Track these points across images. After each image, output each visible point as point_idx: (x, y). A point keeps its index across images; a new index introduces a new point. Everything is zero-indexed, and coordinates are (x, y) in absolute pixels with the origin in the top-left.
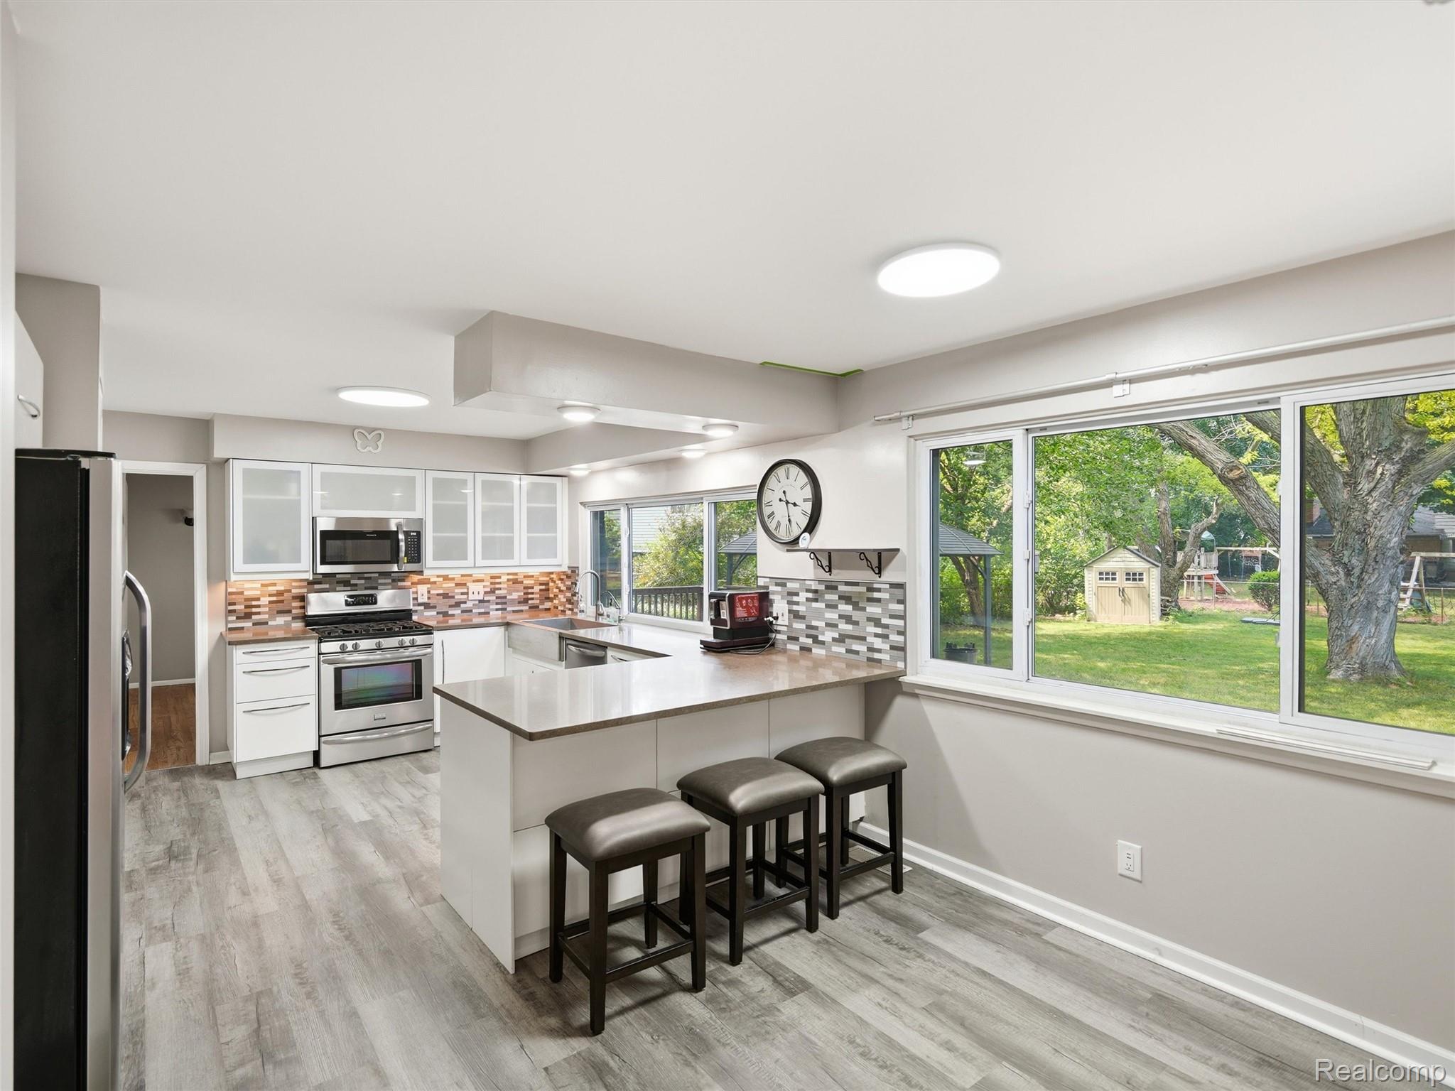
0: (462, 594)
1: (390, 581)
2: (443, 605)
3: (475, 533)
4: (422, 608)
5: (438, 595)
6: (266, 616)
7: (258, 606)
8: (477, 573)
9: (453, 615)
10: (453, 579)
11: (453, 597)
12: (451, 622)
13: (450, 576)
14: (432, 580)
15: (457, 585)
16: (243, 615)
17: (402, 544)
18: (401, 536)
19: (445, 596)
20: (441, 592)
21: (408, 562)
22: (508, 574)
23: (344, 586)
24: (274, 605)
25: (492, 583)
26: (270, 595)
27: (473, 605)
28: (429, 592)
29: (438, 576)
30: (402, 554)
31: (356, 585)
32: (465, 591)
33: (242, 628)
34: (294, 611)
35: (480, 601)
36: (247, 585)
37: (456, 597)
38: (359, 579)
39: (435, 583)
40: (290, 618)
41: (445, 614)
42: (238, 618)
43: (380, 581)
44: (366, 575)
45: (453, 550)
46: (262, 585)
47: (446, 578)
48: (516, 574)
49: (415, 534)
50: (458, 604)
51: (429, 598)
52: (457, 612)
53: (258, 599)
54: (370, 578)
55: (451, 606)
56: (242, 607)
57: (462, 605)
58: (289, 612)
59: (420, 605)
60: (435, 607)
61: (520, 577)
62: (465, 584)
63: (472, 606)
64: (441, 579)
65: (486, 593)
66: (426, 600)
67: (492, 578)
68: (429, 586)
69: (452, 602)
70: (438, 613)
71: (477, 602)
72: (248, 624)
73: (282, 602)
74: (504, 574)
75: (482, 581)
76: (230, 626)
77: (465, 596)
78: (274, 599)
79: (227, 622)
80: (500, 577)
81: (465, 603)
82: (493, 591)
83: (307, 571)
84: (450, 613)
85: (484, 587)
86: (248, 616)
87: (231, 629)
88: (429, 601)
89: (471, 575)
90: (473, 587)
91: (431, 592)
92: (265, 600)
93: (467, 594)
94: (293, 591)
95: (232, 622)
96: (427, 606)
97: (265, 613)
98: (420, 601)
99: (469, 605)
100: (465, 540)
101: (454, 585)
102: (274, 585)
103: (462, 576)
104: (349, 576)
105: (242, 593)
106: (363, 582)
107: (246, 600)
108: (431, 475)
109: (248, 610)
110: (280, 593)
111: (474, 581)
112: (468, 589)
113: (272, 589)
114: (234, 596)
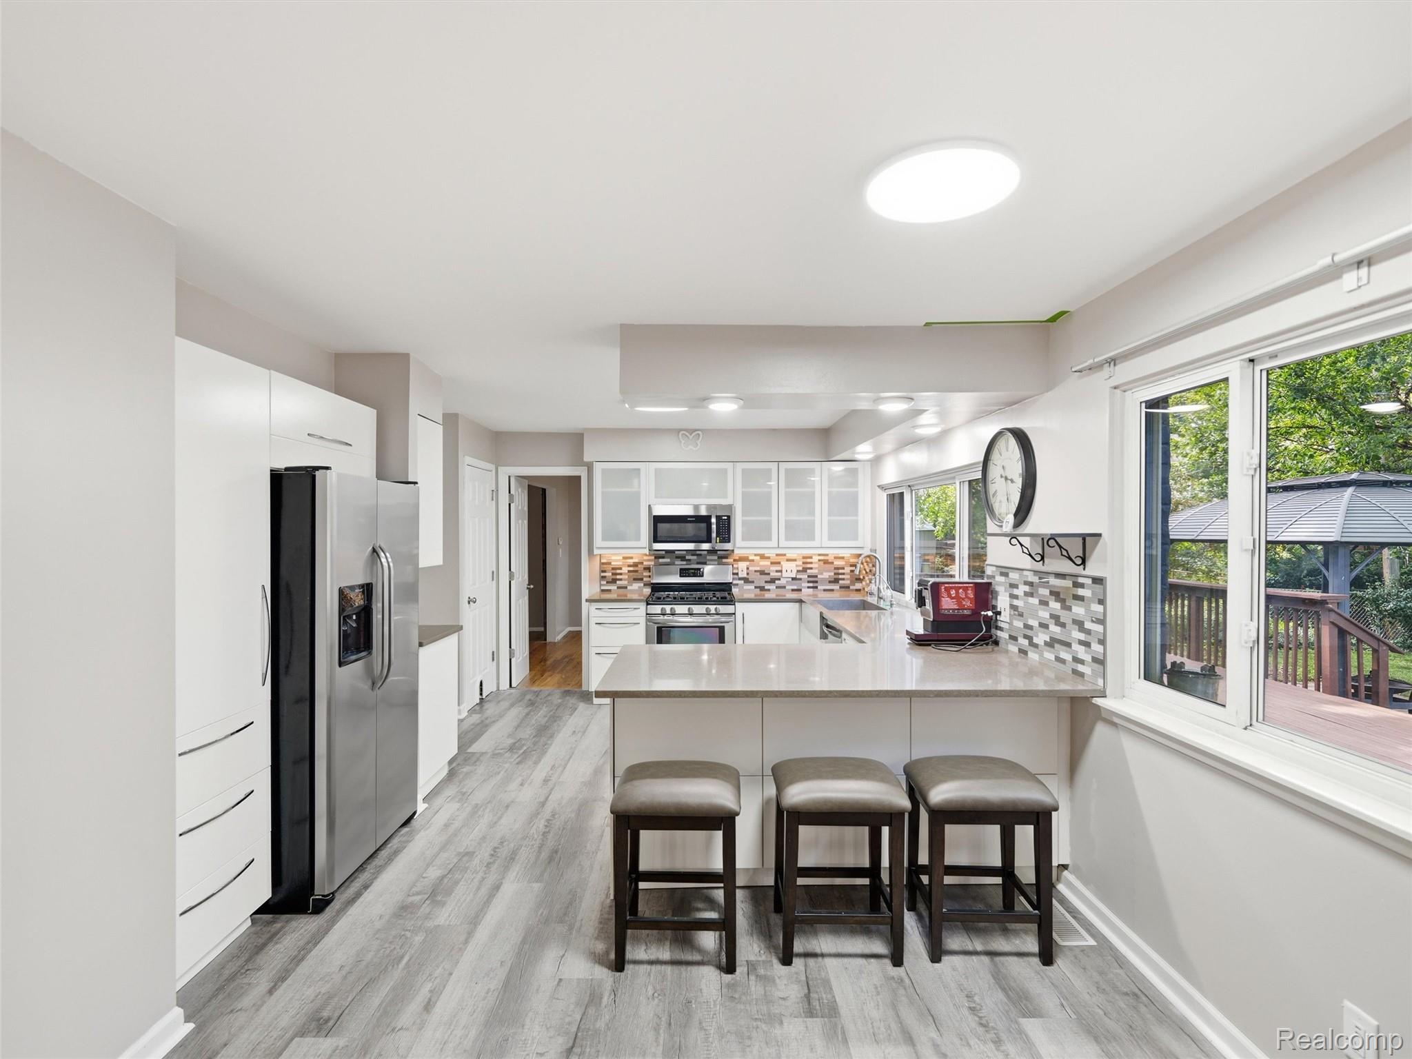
0: (777, 571)
1: (716, 558)
2: (761, 580)
3: (779, 516)
4: (742, 582)
5: (755, 571)
6: (626, 582)
7: (621, 574)
8: (791, 554)
9: (769, 590)
10: (769, 558)
11: (769, 574)
12: (768, 595)
13: (766, 555)
14: (750, 558)
15: (772, 563)
16: (611, 580)
17: (714, 527)
18: (714, 520)
19: (762, 573)
20: (758, 569)
21: (720, 542)
22: (819, 555)
23: (682, 561)
24: (632, 574)
25: (803, 563)
26: (629, 566)
27: (787, 582)
28: (748, 569)
29: (756, 555)
30: (714, 535)
31: (690, 560)
32: (779, 569)
33: (610, 590)
34: (645, 579)
35: (793, 579)
36: (613, 558)
37: (771, 574)
38: (692, 555)
39: (753, 561)
40: (642, 585)
41: (762, 589)
42: (607, 582)
43: (708, 557)
44: (698, 552)
45: (760, 531)
46: (624, 558)
47: (763, 557)
48: (827, 555)
49: (726, 518)
50: (773, 581)
51: (748, 574)
52: (772, 587)
53: (621, 569)
54: (701, 555)
55: (766, 582)
56: (611, 574)
57: (777, 582)
58: (642, 579)
59: (740, 579)
60: (753, 582)
61: (830, 558)
62: (779, 563)
63: (785, 582)
64: (758, 558)
65: (798, 571)
66: (745, 576)
67: (804, 558)
68: (748, 563)
69: (768, 578)
70: (756, 587)
71: (791, 579)
72: (613, 587)
73: (636, 571)
74: (815, 555)
75: (795, 560)
76: (603, 588)
77: (779, 574)
78: (631, 569)
79: (601, 585)
80: (811, 558)
81: (779, 579)
82: (805, 570)
83: (646, 548)
84: (766, 588)
85: (797, 566)
86: (614, 581)
87: (603, 591)
88: (748, 577)
89: (785, 555)
90: (786, 566)
91: (750, 568)
92: (625, 570)
93: (781, 571)
94: (645, 563)
95: (603, 585)
96: (746, 580)
97: (625, 580)
98: (740, 576)
99: (783, 582)
100: (769, 524)
101: (769, 563)
102: (632, 558)
103: (777, 555)
104: (685, 552)
105: (610, 563)
106: (695, 557)
107: (613, 569)
108: (740, 466)
109: (614, 577)
110: (635, 565)
111: (788, 560)
112: (782, 567)
113: (631, 561)
114: (605, 566)
